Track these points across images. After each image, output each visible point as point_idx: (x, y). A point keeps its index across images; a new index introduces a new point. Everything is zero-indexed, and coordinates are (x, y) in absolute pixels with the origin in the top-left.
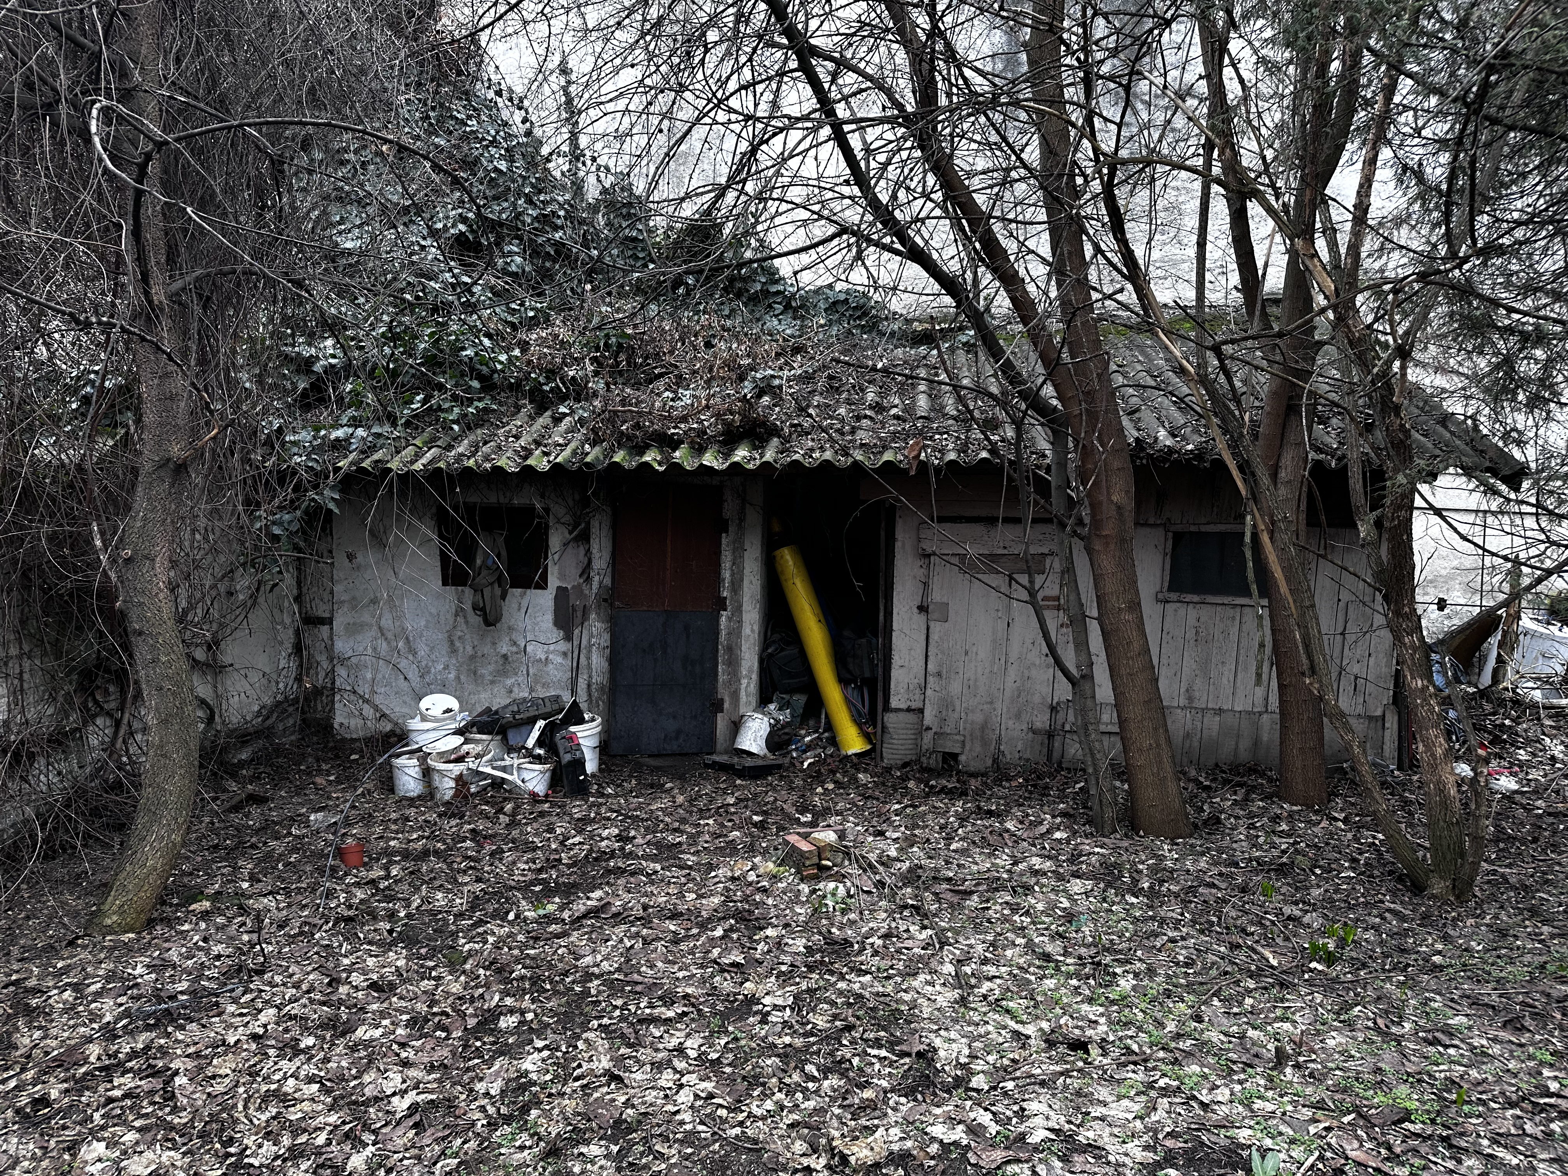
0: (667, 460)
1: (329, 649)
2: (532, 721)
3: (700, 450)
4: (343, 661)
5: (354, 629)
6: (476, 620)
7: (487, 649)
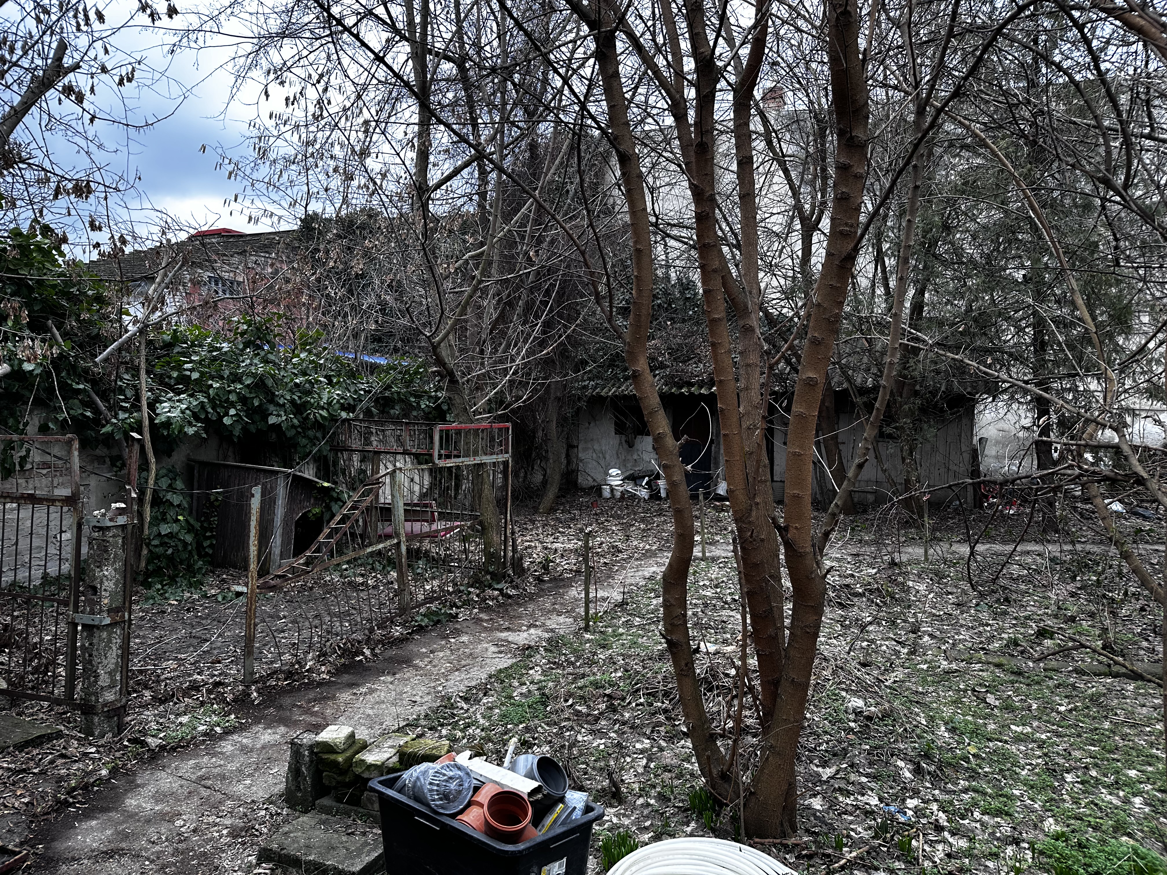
0: (689, 391)
1: (577, 456)
2: (644, 477)
3: (701, 387)
4: (581, 461)
5: (585, 449)
6: (626, 446)
7: (629, 457)
